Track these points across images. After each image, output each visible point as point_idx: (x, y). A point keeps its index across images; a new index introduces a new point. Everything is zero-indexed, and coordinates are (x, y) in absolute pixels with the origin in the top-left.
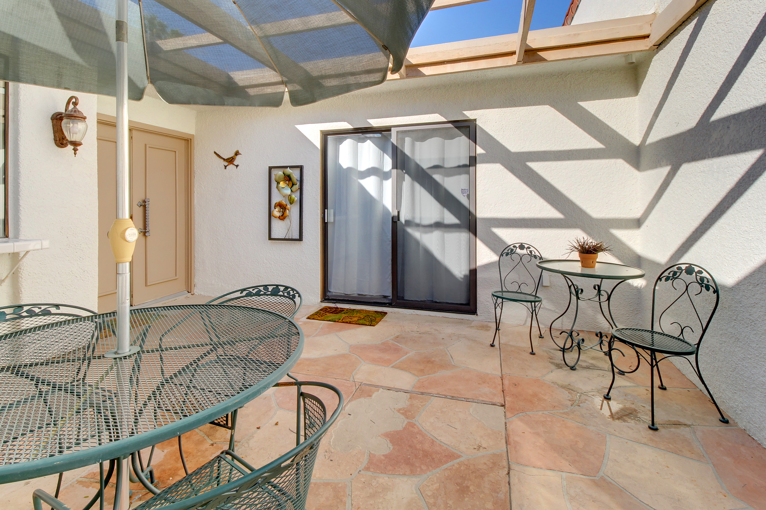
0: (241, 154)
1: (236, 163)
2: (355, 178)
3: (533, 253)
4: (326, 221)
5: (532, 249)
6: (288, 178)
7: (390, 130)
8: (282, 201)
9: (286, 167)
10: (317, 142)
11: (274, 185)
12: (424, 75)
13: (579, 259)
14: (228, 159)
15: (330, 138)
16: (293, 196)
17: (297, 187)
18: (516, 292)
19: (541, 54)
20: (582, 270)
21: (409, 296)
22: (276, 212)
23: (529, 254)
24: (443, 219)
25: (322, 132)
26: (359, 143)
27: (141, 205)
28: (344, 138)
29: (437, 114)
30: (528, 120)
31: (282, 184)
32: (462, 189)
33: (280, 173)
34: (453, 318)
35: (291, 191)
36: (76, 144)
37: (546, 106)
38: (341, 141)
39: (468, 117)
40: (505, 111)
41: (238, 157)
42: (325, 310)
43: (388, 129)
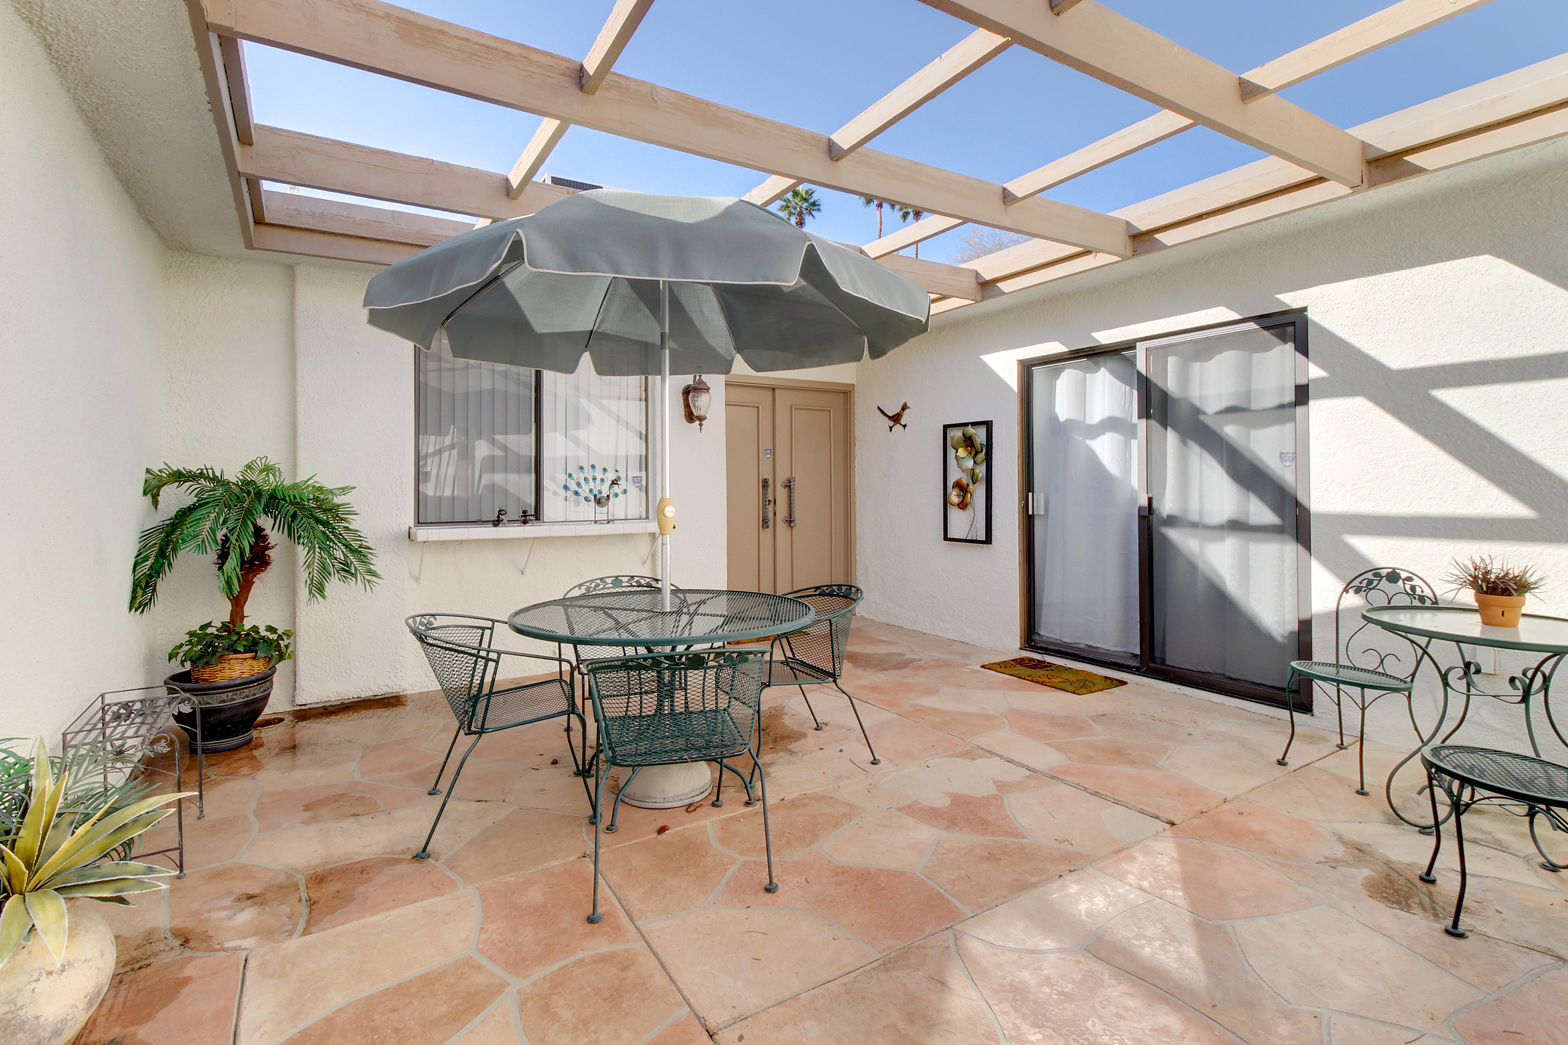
0: (909, 408)
1: (903, 422)
2: (1080, 438)
3: (1418, 591)
4: (1030, 513)
5: (1416, 582)
6: (968, 442)
7: (1134, 348)
8: (961, 479)
9: (966, 425)
10: (1012, 380)
11: (951, 453)
12: (1165, 247)
13: (1475, 605)
14: (894, 416)
15: (1036, 370)
16: (977, 471)
17: (982, 456)
18: (1373, 672)
19: (1410, 159)
20: (1482, 632)
21: (1175, 658)
22: (954, 498)
23: (1408, 594)
24: (1247, 514)
25: (1021, 362)
26: (1087, 375)
27: (786, 486)
28: (1060, 368)
29: (1222, 308)
30: (1434, 294)
31: (961, 452)
32: (1282, 453)
33: (957, 434)
34: (1258, 714)
35: (975, 462)
36: (701, 419)
37: (1481, 257)
38: (1057, 373)
39: (1287, 305)
40: (1376, 282)
41: (907, 412)
42: (1021, 662)
43: (1130, 345)
